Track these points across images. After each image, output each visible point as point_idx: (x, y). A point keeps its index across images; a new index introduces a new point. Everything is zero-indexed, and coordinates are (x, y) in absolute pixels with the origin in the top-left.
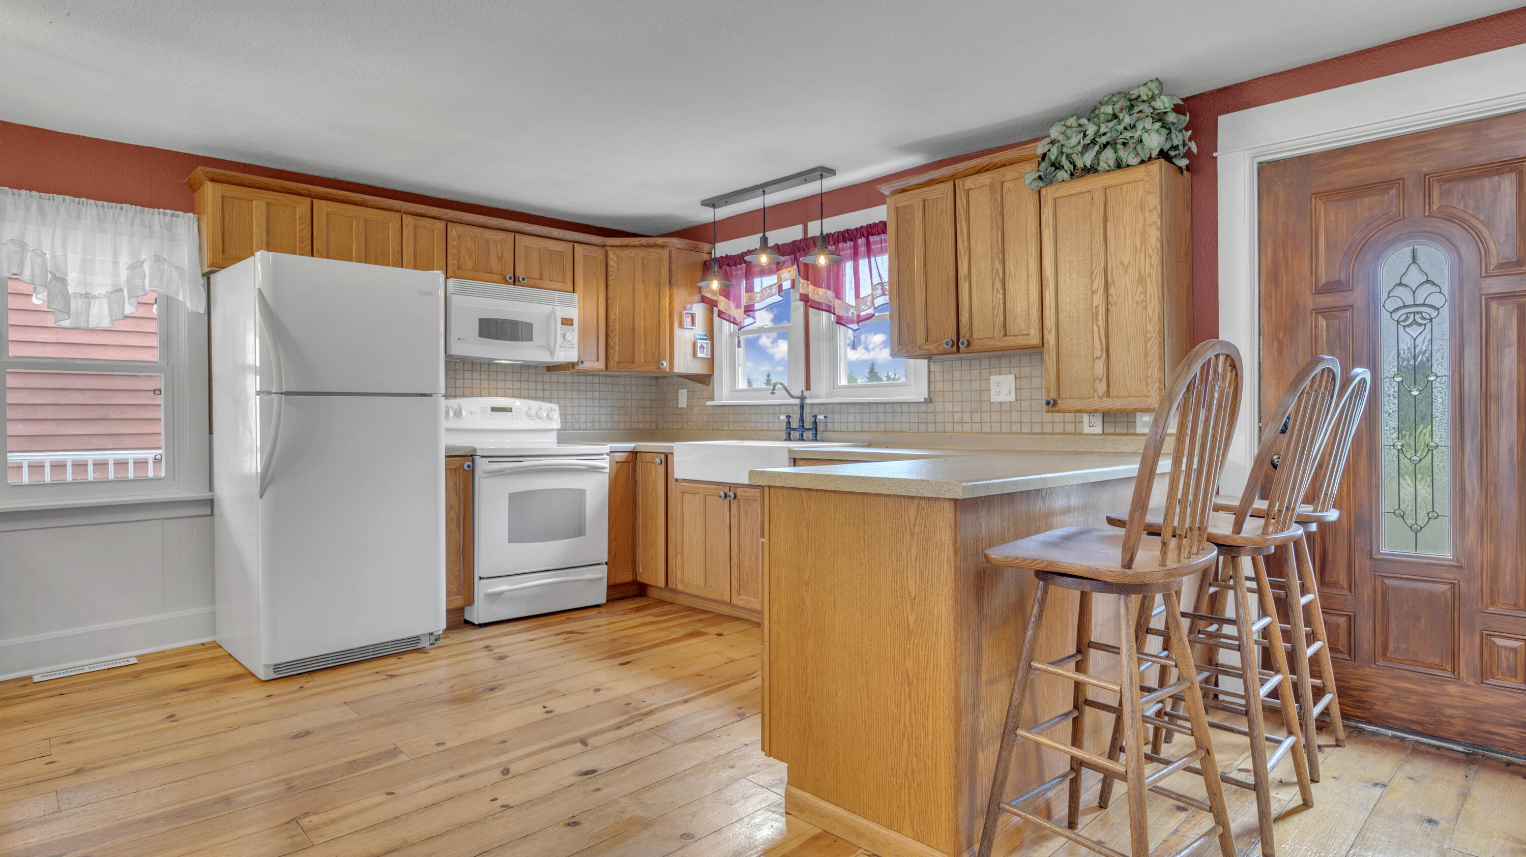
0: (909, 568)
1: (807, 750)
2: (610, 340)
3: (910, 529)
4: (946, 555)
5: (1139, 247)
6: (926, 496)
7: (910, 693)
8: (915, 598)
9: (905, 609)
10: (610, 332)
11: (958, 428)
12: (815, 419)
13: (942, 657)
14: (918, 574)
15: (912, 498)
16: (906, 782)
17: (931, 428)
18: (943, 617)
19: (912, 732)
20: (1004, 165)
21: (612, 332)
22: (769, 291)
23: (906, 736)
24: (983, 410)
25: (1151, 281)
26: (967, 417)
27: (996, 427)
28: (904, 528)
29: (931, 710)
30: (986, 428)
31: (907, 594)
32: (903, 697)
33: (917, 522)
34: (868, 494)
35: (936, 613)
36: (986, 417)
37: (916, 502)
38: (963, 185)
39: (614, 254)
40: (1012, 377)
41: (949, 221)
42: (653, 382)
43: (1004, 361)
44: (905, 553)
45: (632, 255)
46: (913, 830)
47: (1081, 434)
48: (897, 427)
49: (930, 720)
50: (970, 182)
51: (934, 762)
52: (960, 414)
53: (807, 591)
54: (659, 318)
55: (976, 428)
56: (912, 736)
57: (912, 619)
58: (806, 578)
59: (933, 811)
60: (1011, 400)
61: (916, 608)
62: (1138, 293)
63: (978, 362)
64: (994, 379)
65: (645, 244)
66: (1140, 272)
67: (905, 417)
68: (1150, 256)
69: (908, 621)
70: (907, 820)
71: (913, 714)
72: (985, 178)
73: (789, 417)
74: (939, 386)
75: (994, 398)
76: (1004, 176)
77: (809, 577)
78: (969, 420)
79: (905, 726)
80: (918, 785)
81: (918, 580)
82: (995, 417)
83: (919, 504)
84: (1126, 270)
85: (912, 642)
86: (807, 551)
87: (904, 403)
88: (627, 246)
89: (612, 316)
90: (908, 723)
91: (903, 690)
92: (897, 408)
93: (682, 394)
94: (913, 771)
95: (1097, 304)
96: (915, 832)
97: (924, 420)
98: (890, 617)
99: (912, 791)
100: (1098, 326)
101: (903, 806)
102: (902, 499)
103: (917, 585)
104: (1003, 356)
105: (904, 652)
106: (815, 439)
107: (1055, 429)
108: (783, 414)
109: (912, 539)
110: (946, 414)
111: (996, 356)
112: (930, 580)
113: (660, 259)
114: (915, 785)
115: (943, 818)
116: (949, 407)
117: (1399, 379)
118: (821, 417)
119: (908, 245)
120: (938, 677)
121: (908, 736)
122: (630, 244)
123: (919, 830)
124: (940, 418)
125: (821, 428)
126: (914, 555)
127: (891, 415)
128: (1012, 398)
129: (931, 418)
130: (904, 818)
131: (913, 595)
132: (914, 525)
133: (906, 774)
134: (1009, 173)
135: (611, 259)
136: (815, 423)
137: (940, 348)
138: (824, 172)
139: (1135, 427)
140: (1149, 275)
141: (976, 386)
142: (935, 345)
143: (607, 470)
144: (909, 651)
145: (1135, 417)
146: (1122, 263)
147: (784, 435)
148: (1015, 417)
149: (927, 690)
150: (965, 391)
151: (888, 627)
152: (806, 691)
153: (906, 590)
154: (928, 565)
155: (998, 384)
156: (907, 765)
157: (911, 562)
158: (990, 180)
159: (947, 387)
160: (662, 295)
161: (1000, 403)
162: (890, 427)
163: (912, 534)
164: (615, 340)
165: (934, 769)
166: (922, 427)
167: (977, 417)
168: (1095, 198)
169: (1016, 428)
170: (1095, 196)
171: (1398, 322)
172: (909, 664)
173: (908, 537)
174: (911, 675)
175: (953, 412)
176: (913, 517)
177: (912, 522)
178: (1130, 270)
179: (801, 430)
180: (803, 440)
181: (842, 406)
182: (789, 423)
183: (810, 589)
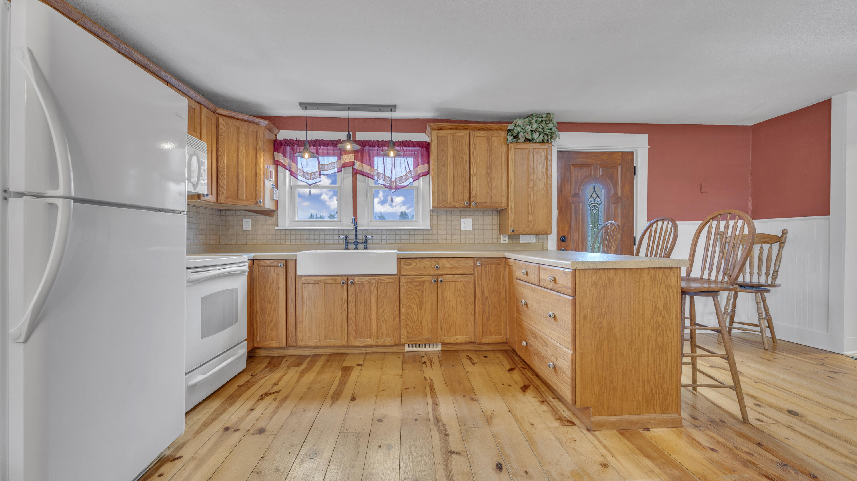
0: (659, 299)
1: (604, 396)
2: (220, 181)
3: (659, 281)
4: (676, 291)
5: (544, 173)
6: (673, 267)
7: (659, 352)
8: (662, 311)
9: (657, 317)
10: (220, 176)
11: (445, 241)
12: (366, 238)
13: (674, 333)
14: (663, 301)
15: (661, 268)
16: (658, 391)
17: (431, 242)
18: (675, 316)
19: (660, 368)
20: (491, 130)
21: (222, 176)
22: (333, 165)
23: (657, 371)
24: (457, 233)
25: (549, 186)
26: (449, 237)
27: (463, 241)
28: (657, 281)
29: (669, 356)
30: (458, 242)
31: (658, 309)
32: (656, 355)
33: (663, 279)
34: (639, 269)
35: (671, 315)
36: (458, 237)
37: (662, 270)
38: (475, 134)
39: (223, 120)
40: (471, 220)
41: (467, 148)
42: (217, 212)
43: (467, 213)
44: (657, 292)
45: (237, 125)
46: (661, 410)
47: (520, 243)
48: (412, 241)
49: (669, 360)
50: (478, 133)
51: (670, 377)
52: (446, 235)
53: (604, 318)
54: (256, 171)
55: (454, 241)
56: (660, 370)
57: (660, 320)
58: (603, 312)
59: (670, 398)
60: (470, 229)
61: (662, 315)
62: (544, 190)
63: (455, 212)
64: (462, 220)
65: (246, 119)
66: (545, 183)
67: (416, 237)
68: (549, 177)
69: (658, 321)
70: (658, 407)
71: (661, 360)
72: (485, 133)
73: (346, 236)
74: (435, 222)
75: (463, 228)
76: (493, 134)
77: (605, 311)
78: (450, 238)
79: (657, 367)
80: (663, 390)
81: (663, 303)
82: (463, 236)
83: (664, 271)
84: (540, 181)
85: (660, 330)
86: (604, 299)
87: (416, 230)
88: (232, 117)
89: (221, 164)
90: (658, 365)
91: (656, 351)
92: (412, 232)
93: (247, 222)
94: (661, 385)
95: (530, 193)
96: (662, 410)
97: (427, 238)
98: (650, 321)
99: (661, 393)
100: (530, 201)
101: (656, 402)
102: (656, 270)
103: (663, 305)
104: (467, 210)
105: (657, 335)
106: (366, 248)
107: (489, 241)
108: (343, 235)
109: (660, 286)
110: (439, 235)
111: (463, 210)
112: (669, 302)
113: (257, 132)
114: (662, 390)
115: (675, 399)
116: (440, 232)
117: (591, 225)
118: (369, 236)
119: (443, 155)
120: (672, 342)
121: (659, 370)
122: (235, 117)
123: (663, 409)
124: (435, 237)
125: (369, 241)
126: (661, 292)
127: (409, 236)
128: (471, 229)
129: (430, 237)
130: (656, 407)
131: (661, 310)
132: (661, 280)
133: (658, 388)
134: (496, 133)
135: (221, 123)
136: (366, 239)
137: (461, 205)
138: (392, 108)
139: (520, 240)
140: (549, 184)
141: (454, 223)
142: (459, 203)
143: (247, 274)
144: (659, 334)
145: (520, 237)
146: (539, 178)
147: (343, 246)
148: (472, 236)
149: (668, 348)
150: (448, 225)
151: (649, 326)
152: (603, 367)
153: (658, 308)
154: (668, 296)
155: (464, 222)
156: (658, 384)
157: (660, 295)
158: (487, 134)
159: (439, 223)
160: (258, 155)
161: (465, 231)
162: (408, 241)
163: (660, 284)
164: (223, 182)
165: (670, 381)
166: (426, 241)
167: (454, 237)
168: (530, 152)
169: (472, 241)
170: (530, 151)
171: (591, 208)
172: (659, 340)
173: (659, 285)
174: (660, 344)
175: (442, 234)
176: (661, 276)
177: (660, 278)
178: (541, 181)
179: (356, 243)
180: (357, 249)
181: (378, 231)
182: (346, 240)
183: (605, 317)
